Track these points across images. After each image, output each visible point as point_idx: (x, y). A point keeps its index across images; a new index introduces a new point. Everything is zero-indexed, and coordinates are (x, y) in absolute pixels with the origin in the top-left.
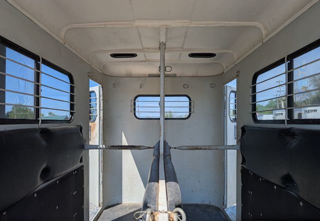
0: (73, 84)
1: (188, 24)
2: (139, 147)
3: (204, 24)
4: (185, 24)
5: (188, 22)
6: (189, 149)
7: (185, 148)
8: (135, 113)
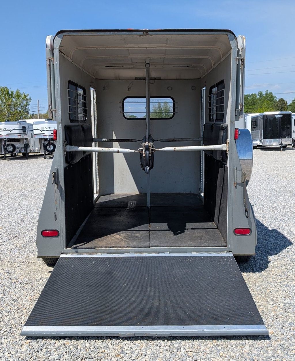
0: (85, 95)
1: (163, 57)
2: (132, 140)
3: (175, 57)
4: (162, 57)
5: (164, 56)
6: (168, 141)
7: (164, 140)
8: (123, 114)
